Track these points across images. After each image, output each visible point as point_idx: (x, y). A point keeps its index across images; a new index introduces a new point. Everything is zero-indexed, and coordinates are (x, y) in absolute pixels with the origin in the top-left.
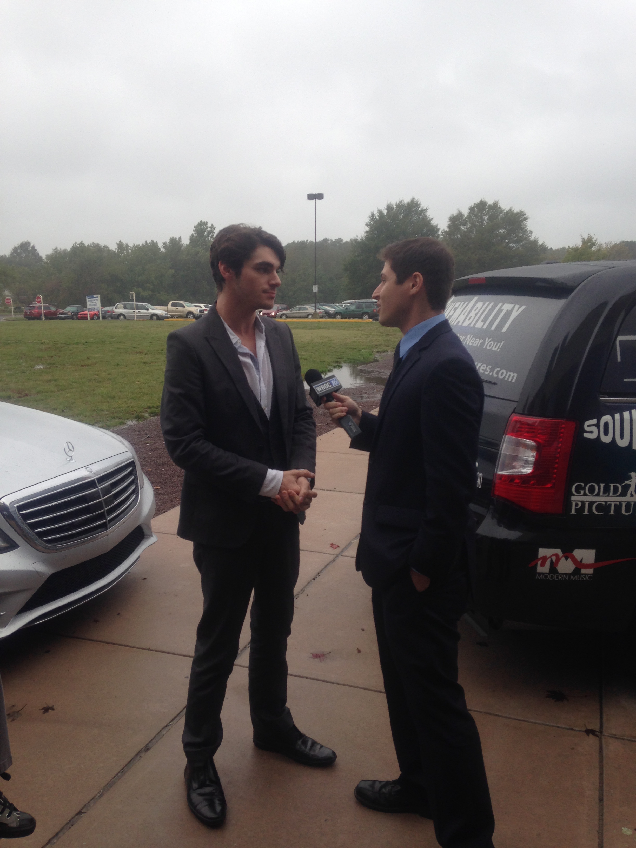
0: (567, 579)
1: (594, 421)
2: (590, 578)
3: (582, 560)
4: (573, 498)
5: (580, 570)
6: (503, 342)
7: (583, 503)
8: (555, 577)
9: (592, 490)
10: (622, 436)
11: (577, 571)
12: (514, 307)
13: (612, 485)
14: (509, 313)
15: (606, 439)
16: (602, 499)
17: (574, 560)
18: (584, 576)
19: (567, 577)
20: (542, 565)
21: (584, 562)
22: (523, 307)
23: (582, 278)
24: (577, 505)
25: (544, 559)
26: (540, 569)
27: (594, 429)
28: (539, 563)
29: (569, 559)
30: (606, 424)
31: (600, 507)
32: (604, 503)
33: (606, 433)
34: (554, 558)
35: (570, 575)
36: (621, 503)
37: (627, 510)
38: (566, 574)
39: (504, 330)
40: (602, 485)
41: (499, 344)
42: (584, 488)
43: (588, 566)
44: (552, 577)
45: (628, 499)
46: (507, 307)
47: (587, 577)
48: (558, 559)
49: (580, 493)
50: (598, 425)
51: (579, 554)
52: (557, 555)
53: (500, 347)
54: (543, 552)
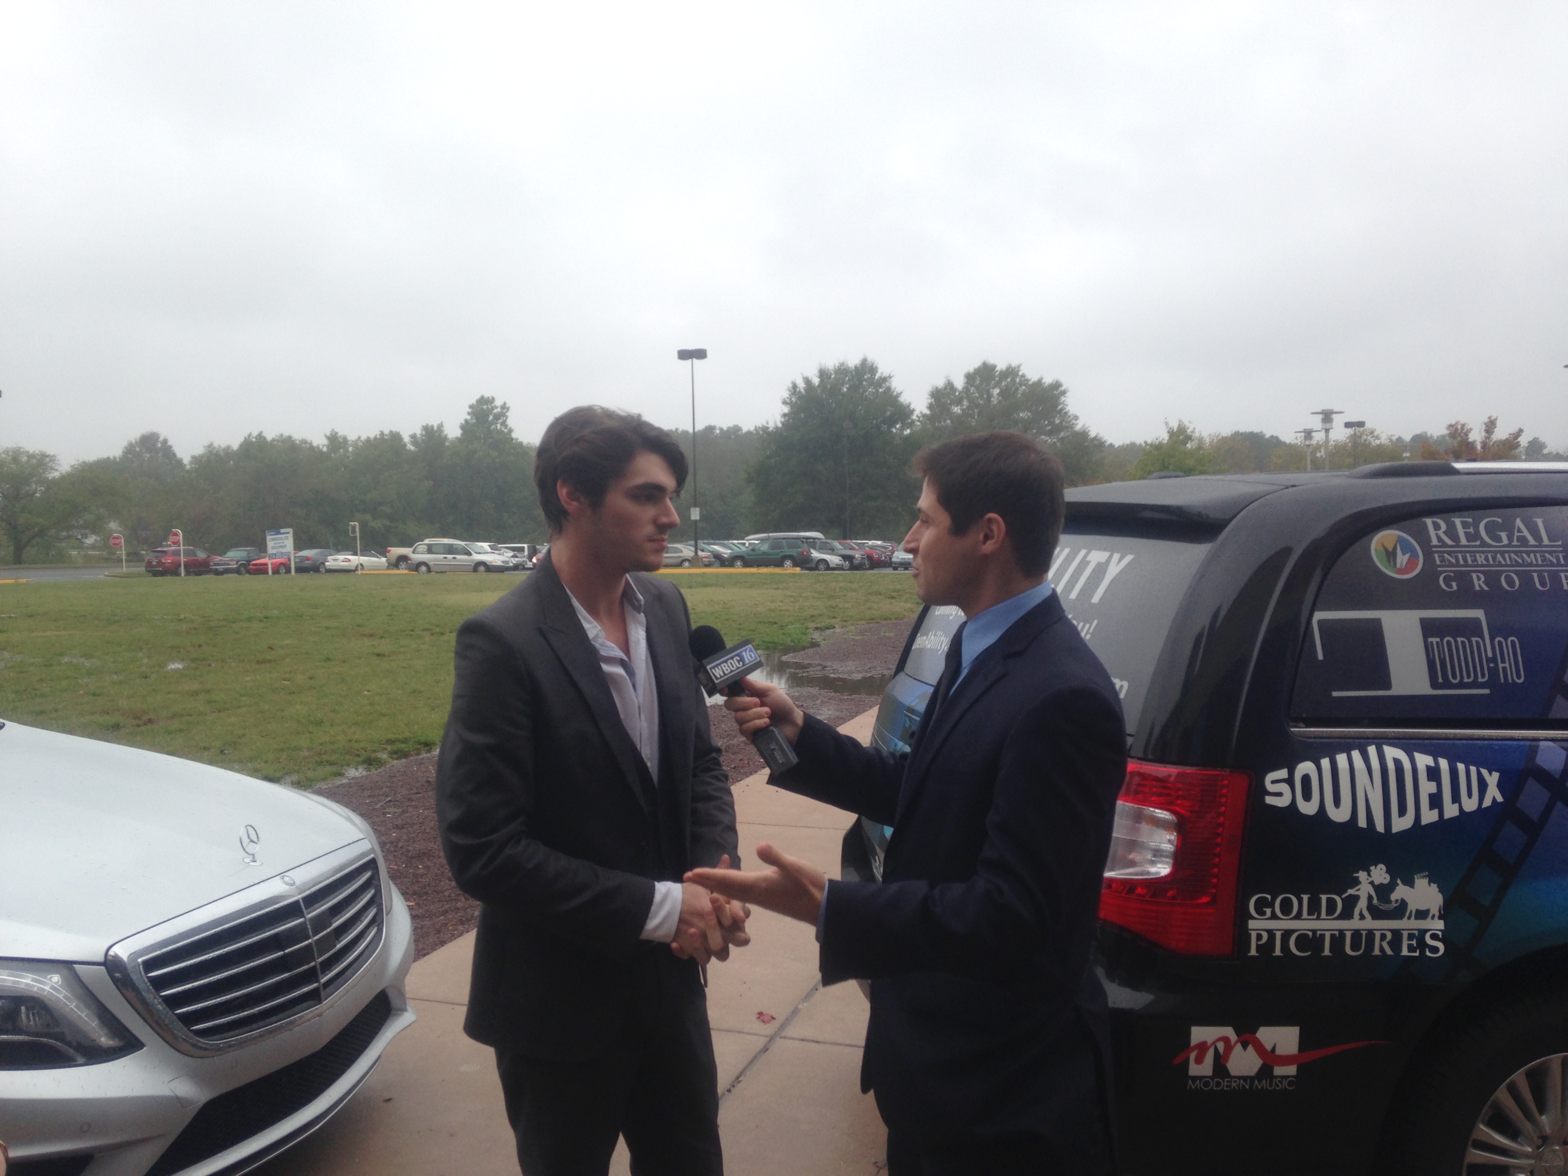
0: (1247, 1087)
1: (1283, 773)
2: (1290, 1083)
3: (1274, 1049)
4: (1252, 924)
5: (1271, 1069)
6: (1096, 622)
7: (1271, 933)
8: (1224, 1084)
9: (1286, 907)
10: (1337, 802)
11: (1265, 1071)
12: (1110, 557)
13: (1324, 897)
14: (1101, 569)
15: (1309, 808)
16: (1307, 925)
17: (1260, 1049)
18: (1279, 1081)
19: (1247, 1084)
20: (1199, 1060)
21: (1278, 1052)
22: (1129, 558)
23: (1238, 506)
24: (1259, 937)
25: (1203, 1047)
26: (1194, 1070)
27: (1284, 788)
28: (1193, 1056)
29: (1250, 1048)
30: (1306, 779)
31: (1304, 941)
32: (1310, 934)
33: (1307, 796)
34: (1221, 1046)
35: (1252, 1079)
36: (1341, 932)
37: (1355, 946)
38: (1244, 1078)
39: (1096, 599)
40: (1305, 897)
42: (1271, 905)
43: (1286, 1060)
44: (1218, 1084)
45: (1355, 923)
46: (1097, 557)
47: (1285, 1083)
48: (1229, 1047)
49: (1264, 913)
50: (1290, 781)
51: (1267, 1035)
52: (1226, 1040)
53: (1091, 631)
54: (1199, 1034)
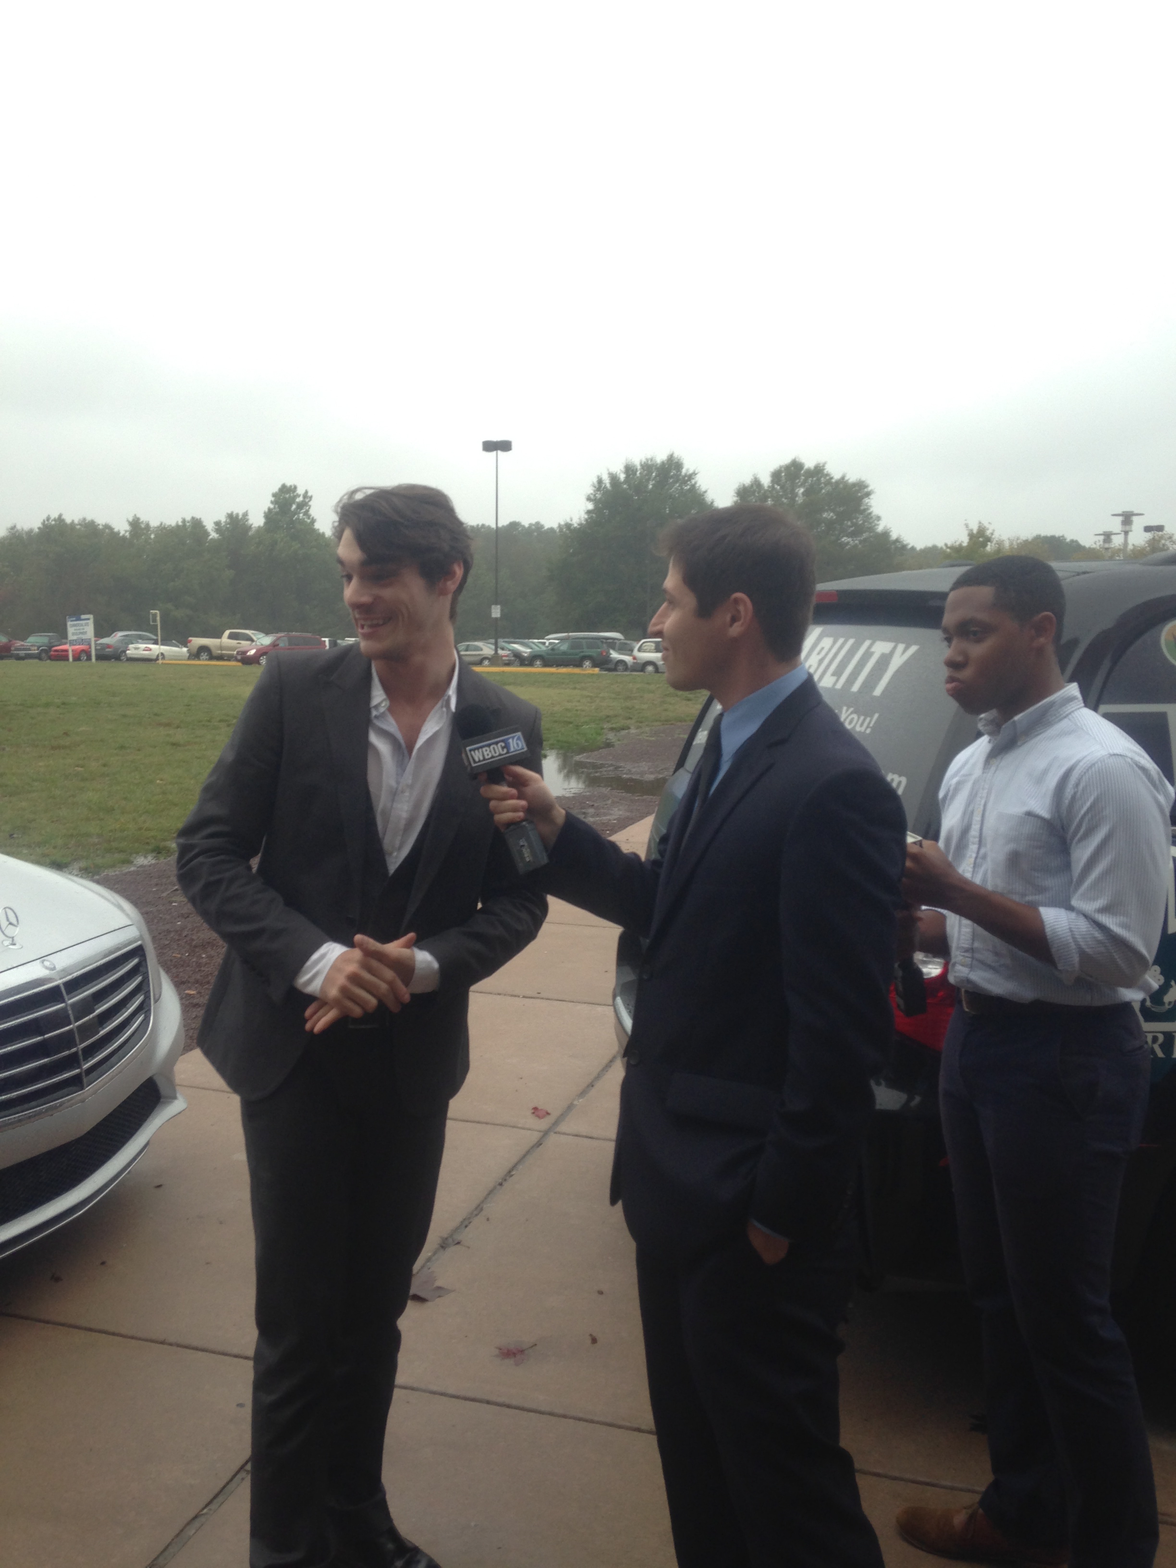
6: (876, 716)
12: (895, 648)
14: (885, 660)
22: (913, 649)
39: (878, 691)
41: (868, 719)
46: (881, 647)
53: (871, 725)
